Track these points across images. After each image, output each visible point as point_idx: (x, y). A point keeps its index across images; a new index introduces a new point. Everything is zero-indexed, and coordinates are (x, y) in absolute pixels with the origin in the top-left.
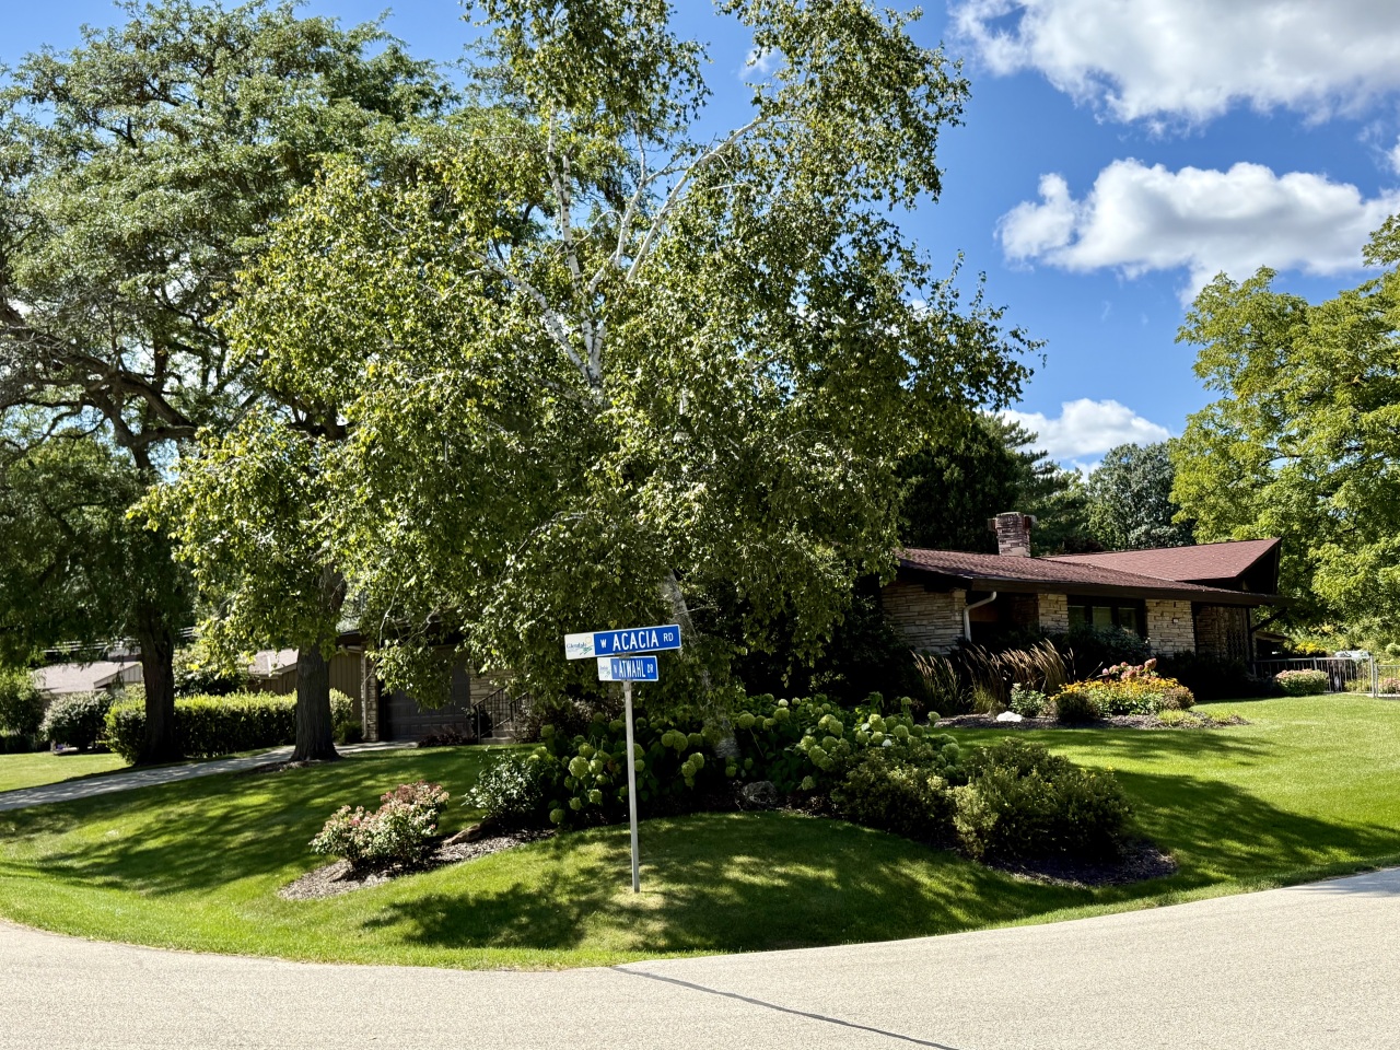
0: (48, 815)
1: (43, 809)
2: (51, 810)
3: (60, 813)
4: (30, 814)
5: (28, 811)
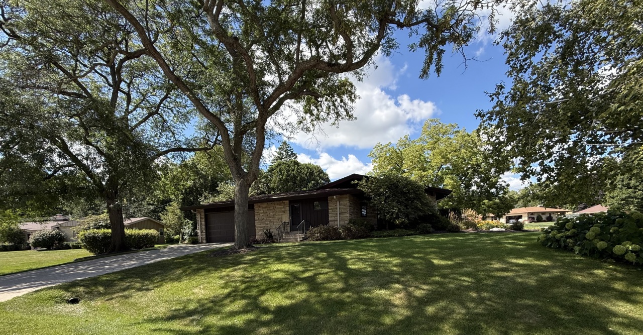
1: (112, 277)
2: (120, 277)
3: (127, 278)
4: (107, 280)
5: (105, 278)
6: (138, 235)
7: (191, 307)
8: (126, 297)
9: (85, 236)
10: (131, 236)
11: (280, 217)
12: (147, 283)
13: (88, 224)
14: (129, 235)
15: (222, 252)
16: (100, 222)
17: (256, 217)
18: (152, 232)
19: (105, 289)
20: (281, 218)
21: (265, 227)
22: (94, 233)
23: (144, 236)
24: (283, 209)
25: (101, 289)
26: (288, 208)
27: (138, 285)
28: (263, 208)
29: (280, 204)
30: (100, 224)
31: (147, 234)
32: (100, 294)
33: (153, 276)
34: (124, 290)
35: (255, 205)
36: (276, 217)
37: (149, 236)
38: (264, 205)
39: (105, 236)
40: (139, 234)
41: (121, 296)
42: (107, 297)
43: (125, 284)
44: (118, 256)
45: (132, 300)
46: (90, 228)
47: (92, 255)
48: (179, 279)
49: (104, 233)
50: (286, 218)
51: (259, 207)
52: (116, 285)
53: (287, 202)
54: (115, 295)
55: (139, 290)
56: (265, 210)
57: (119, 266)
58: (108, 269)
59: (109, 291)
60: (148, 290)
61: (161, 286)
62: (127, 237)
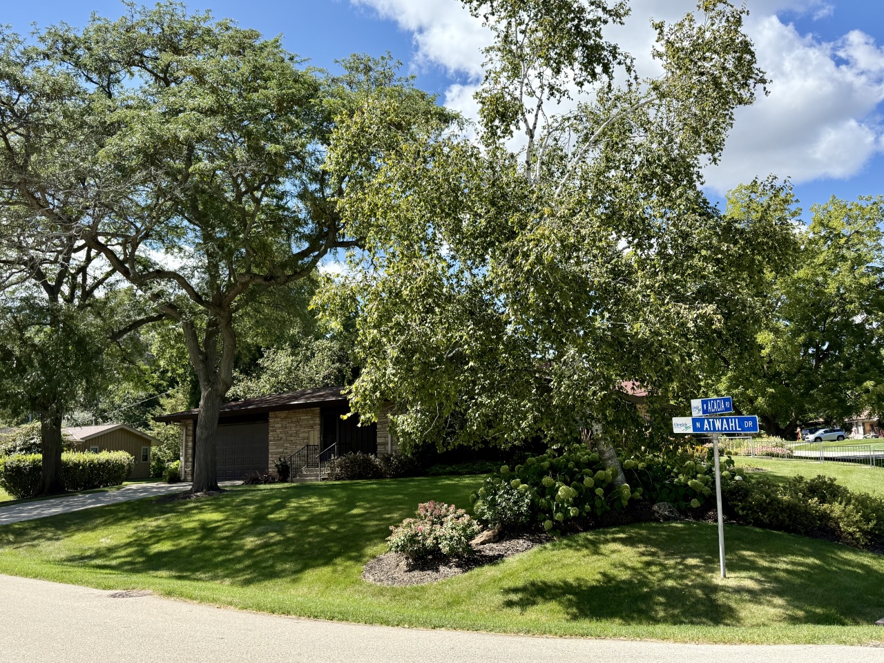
0: (35, 528)
1: (26, 525)
2: (33, 525)
3: (41, 527)
4: (19, 528)
5: (17, 526)
6: (90, 465)
7: (88, 553)
8: (33, 546)
9: (5, 467)
10: (77, 465)
11: (306, 435)
12: (59, 532)
13: (14, 440)
14: (75, 464)
15: (172, 497)
16: (32, 439)
17: (271, 435)
18: (121, 456)
19: (16, 538)
20: (308, 438)
21: (282, 453)
22: (19, 460)
23: (100, 464)
24: (311, 422)
25: (11, 538)
26: (318, 421)
27: (50, 535)
28: (282, 420)
29: (307, 414)
30: (32, 441)
31: (107, 461)
32: (9, 543)
33: (69, 525)
34: (34, 539)
35: (271, 414)
36: (301, 435)
37: (109, 464)
38: (283, 414)
39: (35, 467)
40: (92, 462)
41: (29, 545)
42: (16, 546)
43: (36, 533)
44: (44, 501)
45: (39, 548)
46: (15, 448)
47: (11, 498)
48: (93, 529)
49: (34, 461)
50: (315, 438)
51: (276, 417)
52: (27, 534)
53: (317, 410)
54: (25, 544)
55: (50, 539)
56: (284, 423)
57: (39, 514)
58: (24, 517)
59: (19, 539)
60: (58, 539)
61: (72, 535)
62: (71, 467)
